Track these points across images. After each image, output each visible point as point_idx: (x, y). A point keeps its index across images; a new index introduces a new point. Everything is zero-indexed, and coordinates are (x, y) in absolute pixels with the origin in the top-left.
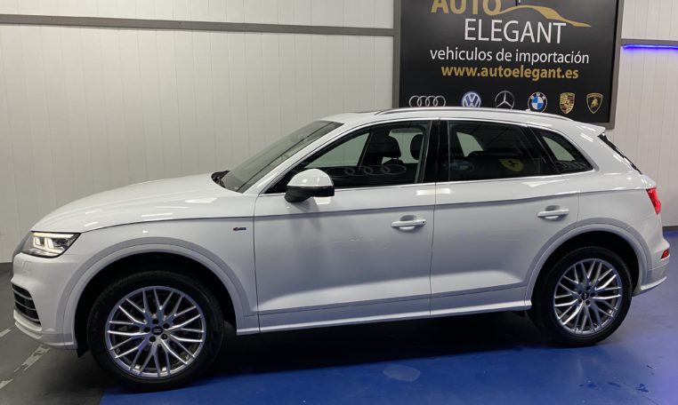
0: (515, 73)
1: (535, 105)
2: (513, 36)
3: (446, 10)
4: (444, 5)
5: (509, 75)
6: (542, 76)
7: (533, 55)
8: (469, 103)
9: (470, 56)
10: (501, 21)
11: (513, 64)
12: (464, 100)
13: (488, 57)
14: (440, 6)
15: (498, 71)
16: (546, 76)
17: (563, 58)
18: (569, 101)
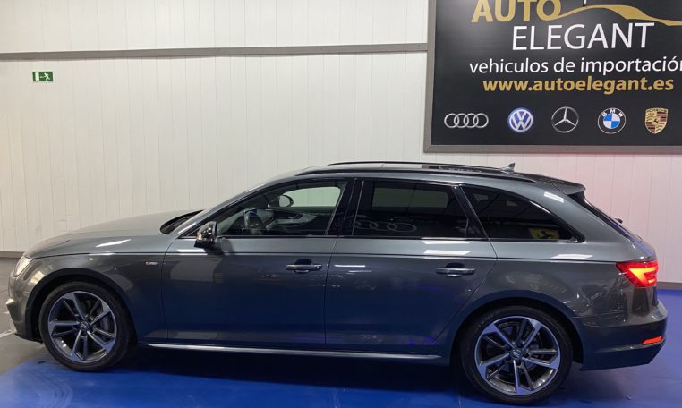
0: (580, 86)
1: (608, 124)
2: (578, 42)
3: (489, 19)
4: (487, 14)
5: (571, 89)
6: (618, 88)
7: (605, 63)
8: (518, 121)
9: (519, 69)
10: (560, 26)
11: (577, 75)
12: (512, 117)
13: (542, 68)
14: (482, 14)
15: (556, 85)
16: (624, 88)
17: (649, 65)
18: (659, 119)
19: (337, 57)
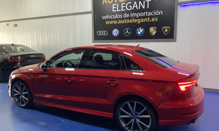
0: (131, 21)
1: (139, 33)
2: (130, 8)
3: (107, 3)
4: (106, 1)
5: (128, 22)
6: (141, 21)
7: (137, 14)
8: (115, 33)
9: (114, 17)
10: (125, 3)
11: (130, 18)
12: (113, 32)
13: (120, 17)
14: (105, 1)
15: (124, 21)
16: (143, 21)
17: (150, 13)
18: (154, 30)
19: (71, 16)
